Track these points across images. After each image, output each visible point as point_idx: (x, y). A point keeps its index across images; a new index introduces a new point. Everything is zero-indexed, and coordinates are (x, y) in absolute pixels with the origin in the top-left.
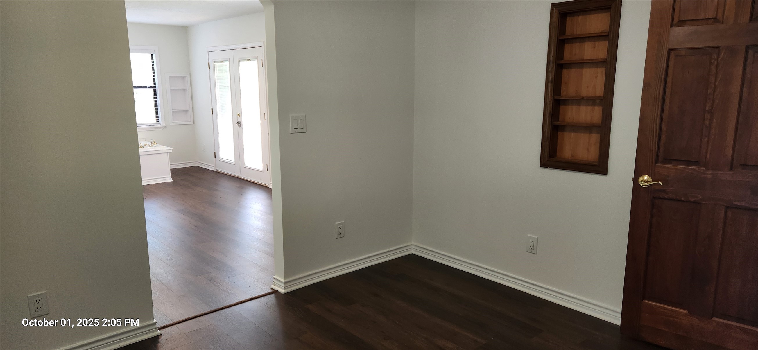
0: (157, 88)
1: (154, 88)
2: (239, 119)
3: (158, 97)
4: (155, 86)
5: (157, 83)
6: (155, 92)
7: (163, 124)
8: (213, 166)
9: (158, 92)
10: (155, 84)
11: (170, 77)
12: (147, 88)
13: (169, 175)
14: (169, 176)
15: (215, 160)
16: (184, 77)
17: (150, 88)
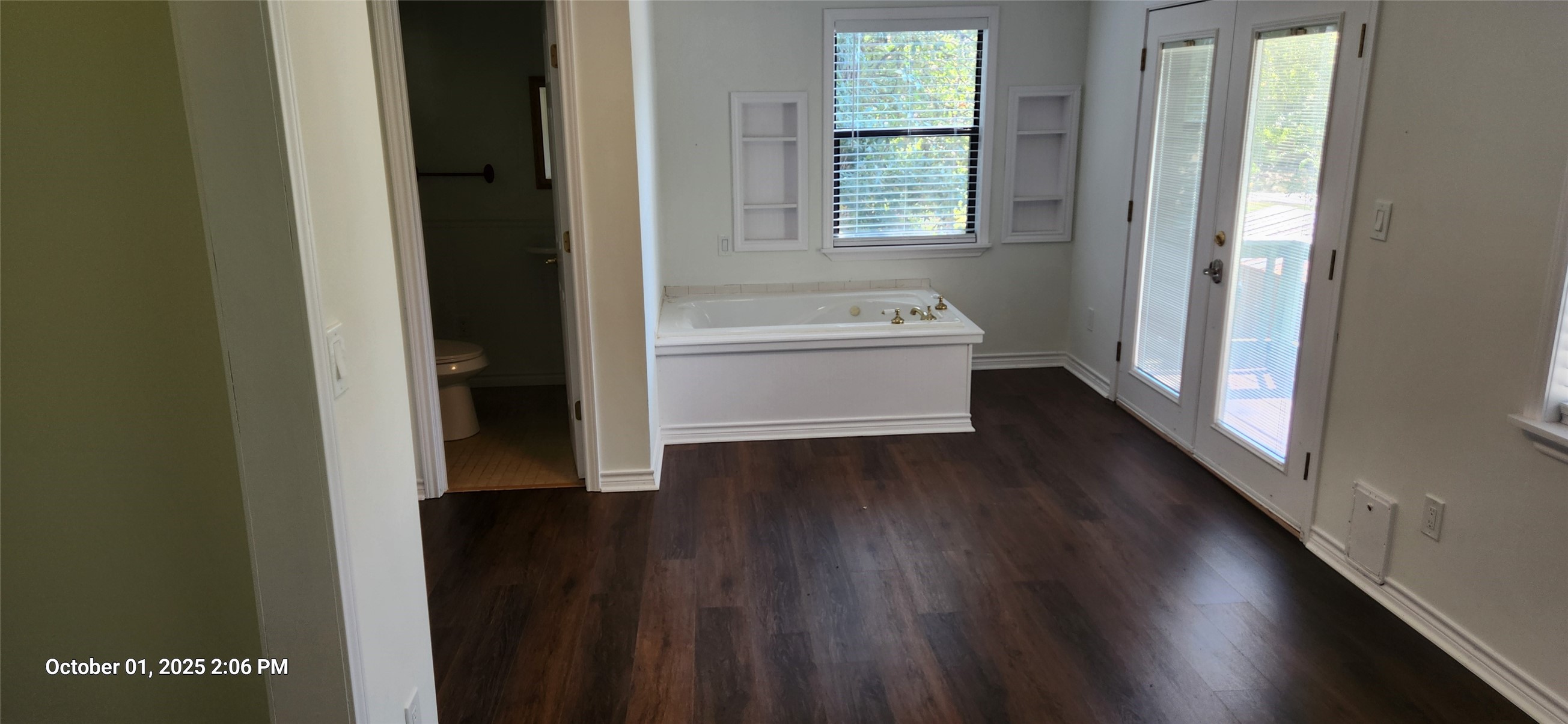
0: (982, 134)
1: (974, 134)
2: (1219, 254)
3: (980, 159)
4: (978, 128)
5: (982, 118)
6: (974, 146)
7: (983, 241)
8: (1108, 381)
9: (982, 145)
10: (976, 122)
11: (1023, 100)
12: (953, 133)
13: (966, 413)
14: (964, 414)
15: (1118, 367)
16: (1062, 99)
17: (961, 132)
